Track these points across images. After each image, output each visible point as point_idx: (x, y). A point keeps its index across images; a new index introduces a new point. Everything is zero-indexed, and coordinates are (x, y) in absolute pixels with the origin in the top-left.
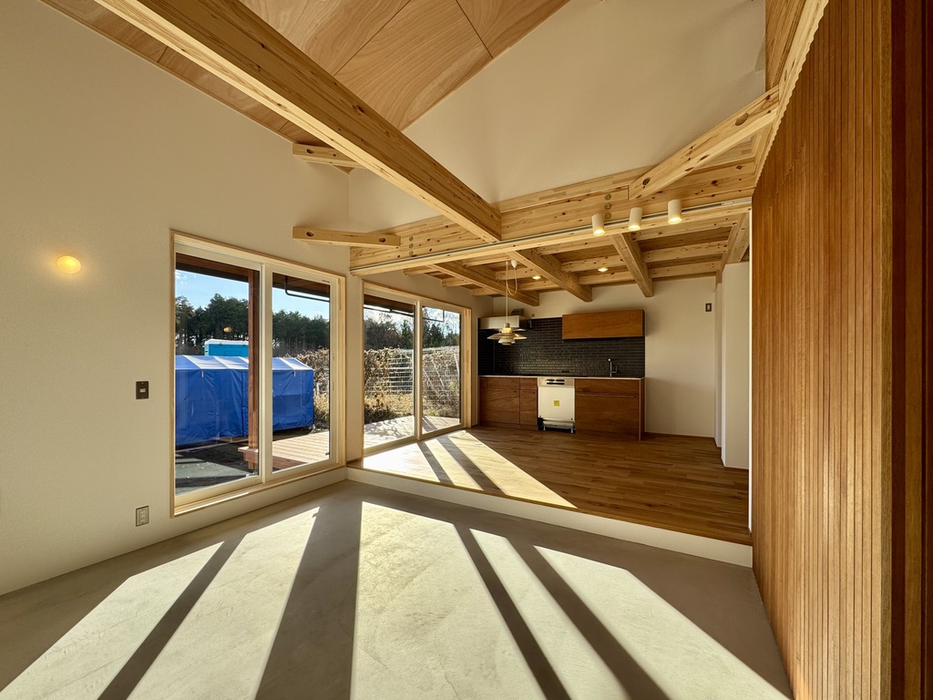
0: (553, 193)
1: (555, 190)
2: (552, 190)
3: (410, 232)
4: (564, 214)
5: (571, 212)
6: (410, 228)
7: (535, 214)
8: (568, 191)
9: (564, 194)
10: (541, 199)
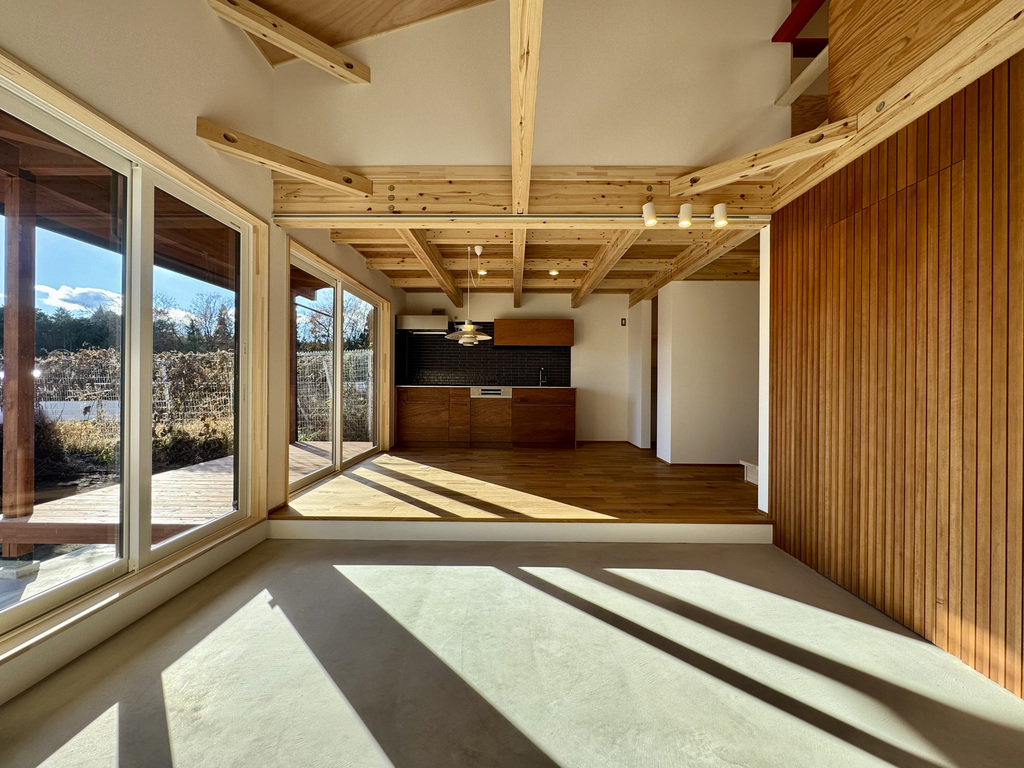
0: (592, 170)
1: (596, 167)
2: (592, 167)
3: (392, 178)
4: (603, 197)
5: (611, 196)
6: (390, 173)
7: (571, 191)
8: (610, 172)
9: (606, 175)
10: (579, 174)
